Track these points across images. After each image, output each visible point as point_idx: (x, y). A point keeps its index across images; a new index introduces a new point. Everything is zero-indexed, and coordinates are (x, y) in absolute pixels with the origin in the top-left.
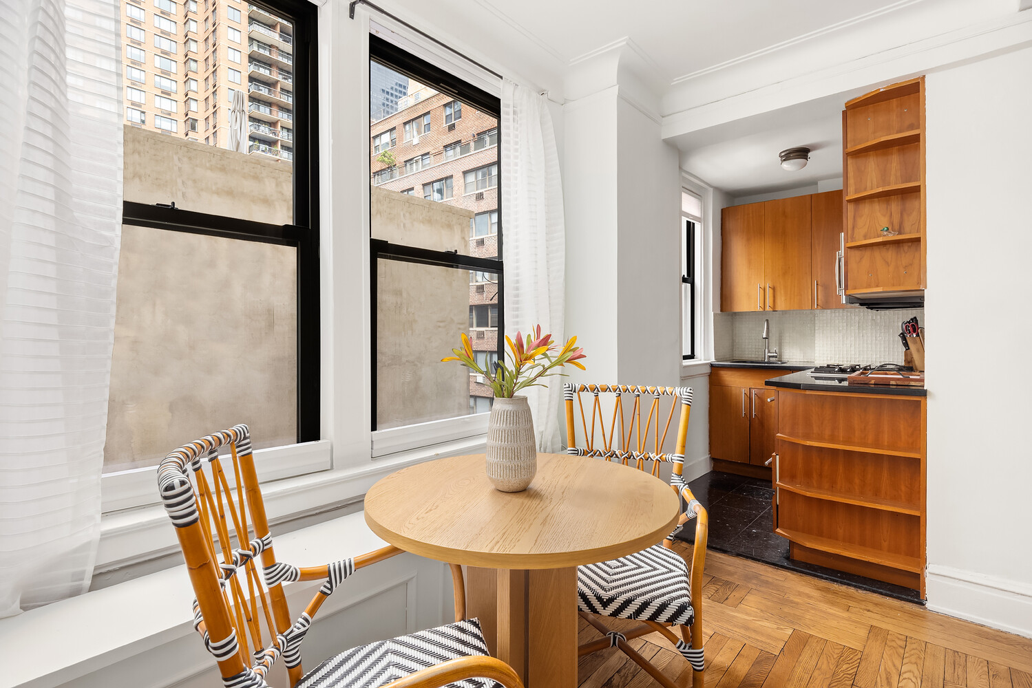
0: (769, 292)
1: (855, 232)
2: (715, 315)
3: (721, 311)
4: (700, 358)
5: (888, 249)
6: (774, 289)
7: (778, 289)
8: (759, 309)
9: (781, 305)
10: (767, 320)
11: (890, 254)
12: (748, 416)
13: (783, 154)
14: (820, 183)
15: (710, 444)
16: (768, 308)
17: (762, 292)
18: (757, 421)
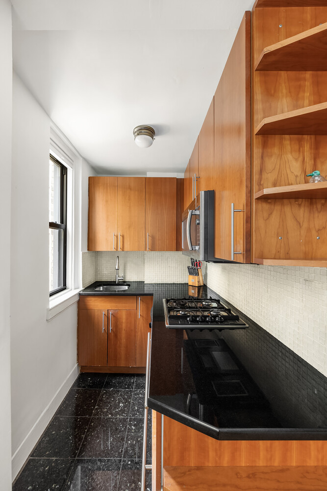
0: (120, 238)
1: (263, 176)
2: (83, 254)
3: (88, 250)
4: (70, 288)
5: (300, 205)
6: (123, 237)
7: (125, 237)
8: (113, 250)
9: (127, 248)
10: (118, 257)
11: (302, 212)
12: (107, 331)
13: (136, 130)
14: (148, 173)
15: (78, 354)
16: (119, 249)
17: (116, 238)
18: (113, 334)
